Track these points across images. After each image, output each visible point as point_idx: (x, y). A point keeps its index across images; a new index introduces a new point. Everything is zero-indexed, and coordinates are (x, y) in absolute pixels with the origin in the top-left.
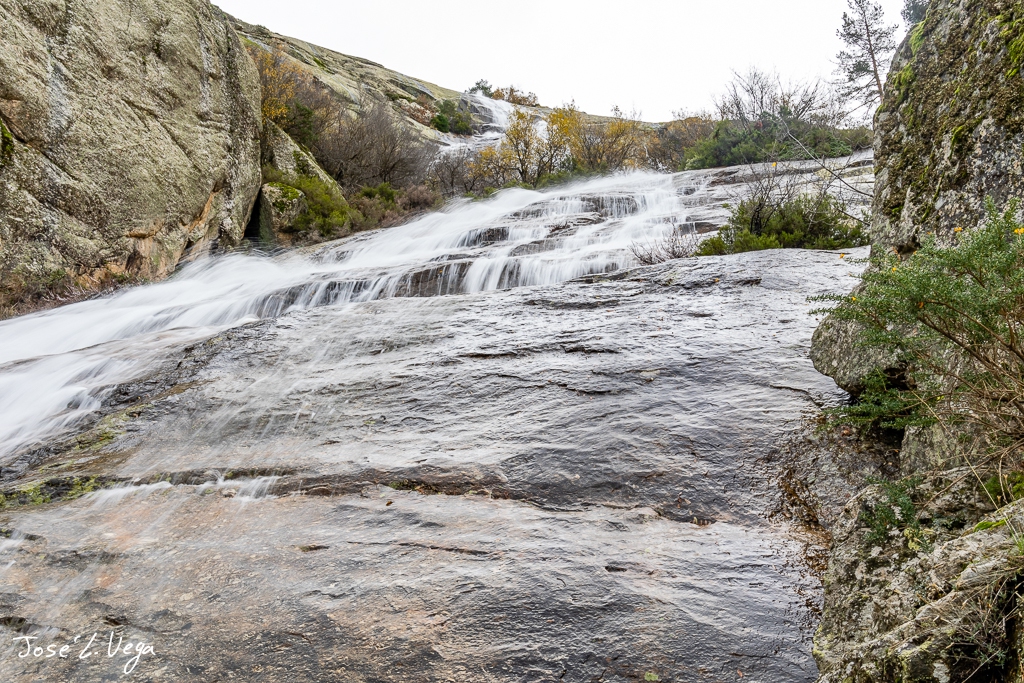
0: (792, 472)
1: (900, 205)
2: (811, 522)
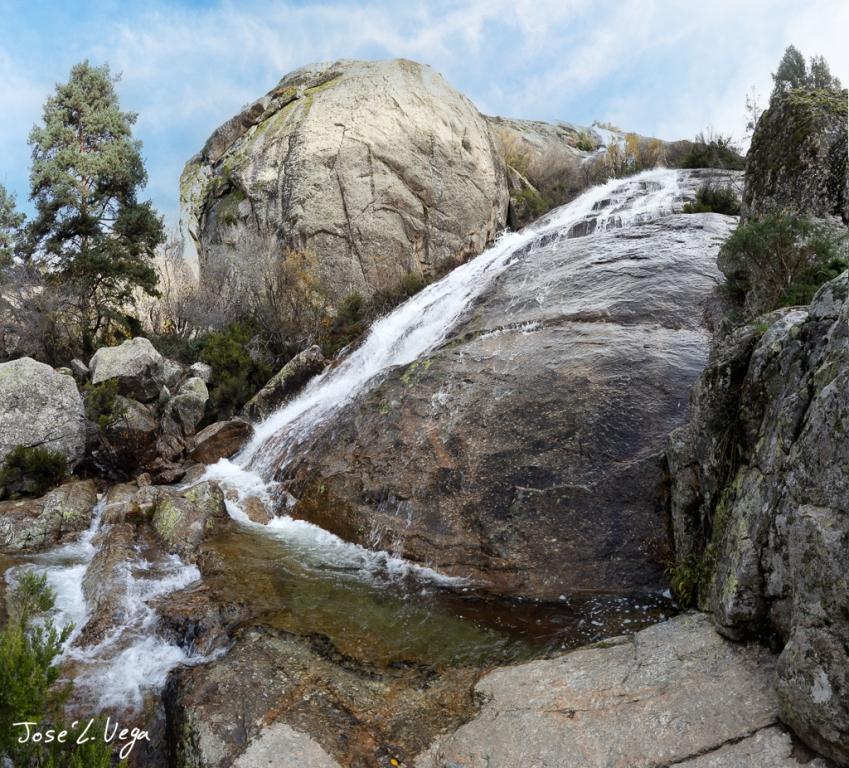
0: (707, 310)
1: (751, 199)
2: (711, 329)
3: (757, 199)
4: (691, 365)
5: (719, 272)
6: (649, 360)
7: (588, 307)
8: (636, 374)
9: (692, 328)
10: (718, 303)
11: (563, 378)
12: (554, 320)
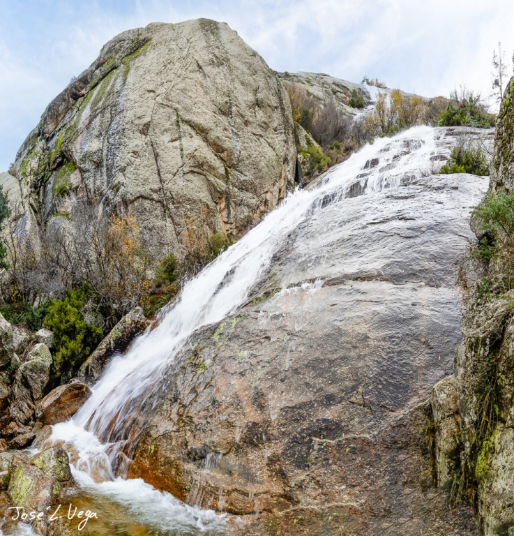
0: (462, 268)
1: (499, 164)
2: (465, 287)
3: (504, 165)
4: (450, 321)
5: (471, 232)
6: (415, 318)
7: (365, 266)
8: (405, 330)
9: (449, 286)
10: (471, 262)
11: (348, 335)
12: (337, 279)
